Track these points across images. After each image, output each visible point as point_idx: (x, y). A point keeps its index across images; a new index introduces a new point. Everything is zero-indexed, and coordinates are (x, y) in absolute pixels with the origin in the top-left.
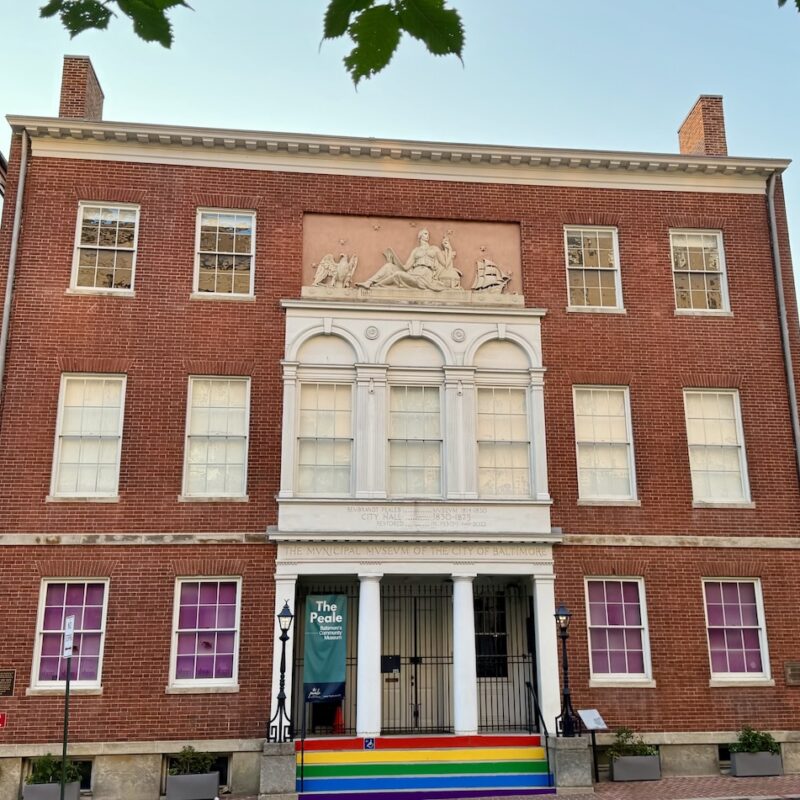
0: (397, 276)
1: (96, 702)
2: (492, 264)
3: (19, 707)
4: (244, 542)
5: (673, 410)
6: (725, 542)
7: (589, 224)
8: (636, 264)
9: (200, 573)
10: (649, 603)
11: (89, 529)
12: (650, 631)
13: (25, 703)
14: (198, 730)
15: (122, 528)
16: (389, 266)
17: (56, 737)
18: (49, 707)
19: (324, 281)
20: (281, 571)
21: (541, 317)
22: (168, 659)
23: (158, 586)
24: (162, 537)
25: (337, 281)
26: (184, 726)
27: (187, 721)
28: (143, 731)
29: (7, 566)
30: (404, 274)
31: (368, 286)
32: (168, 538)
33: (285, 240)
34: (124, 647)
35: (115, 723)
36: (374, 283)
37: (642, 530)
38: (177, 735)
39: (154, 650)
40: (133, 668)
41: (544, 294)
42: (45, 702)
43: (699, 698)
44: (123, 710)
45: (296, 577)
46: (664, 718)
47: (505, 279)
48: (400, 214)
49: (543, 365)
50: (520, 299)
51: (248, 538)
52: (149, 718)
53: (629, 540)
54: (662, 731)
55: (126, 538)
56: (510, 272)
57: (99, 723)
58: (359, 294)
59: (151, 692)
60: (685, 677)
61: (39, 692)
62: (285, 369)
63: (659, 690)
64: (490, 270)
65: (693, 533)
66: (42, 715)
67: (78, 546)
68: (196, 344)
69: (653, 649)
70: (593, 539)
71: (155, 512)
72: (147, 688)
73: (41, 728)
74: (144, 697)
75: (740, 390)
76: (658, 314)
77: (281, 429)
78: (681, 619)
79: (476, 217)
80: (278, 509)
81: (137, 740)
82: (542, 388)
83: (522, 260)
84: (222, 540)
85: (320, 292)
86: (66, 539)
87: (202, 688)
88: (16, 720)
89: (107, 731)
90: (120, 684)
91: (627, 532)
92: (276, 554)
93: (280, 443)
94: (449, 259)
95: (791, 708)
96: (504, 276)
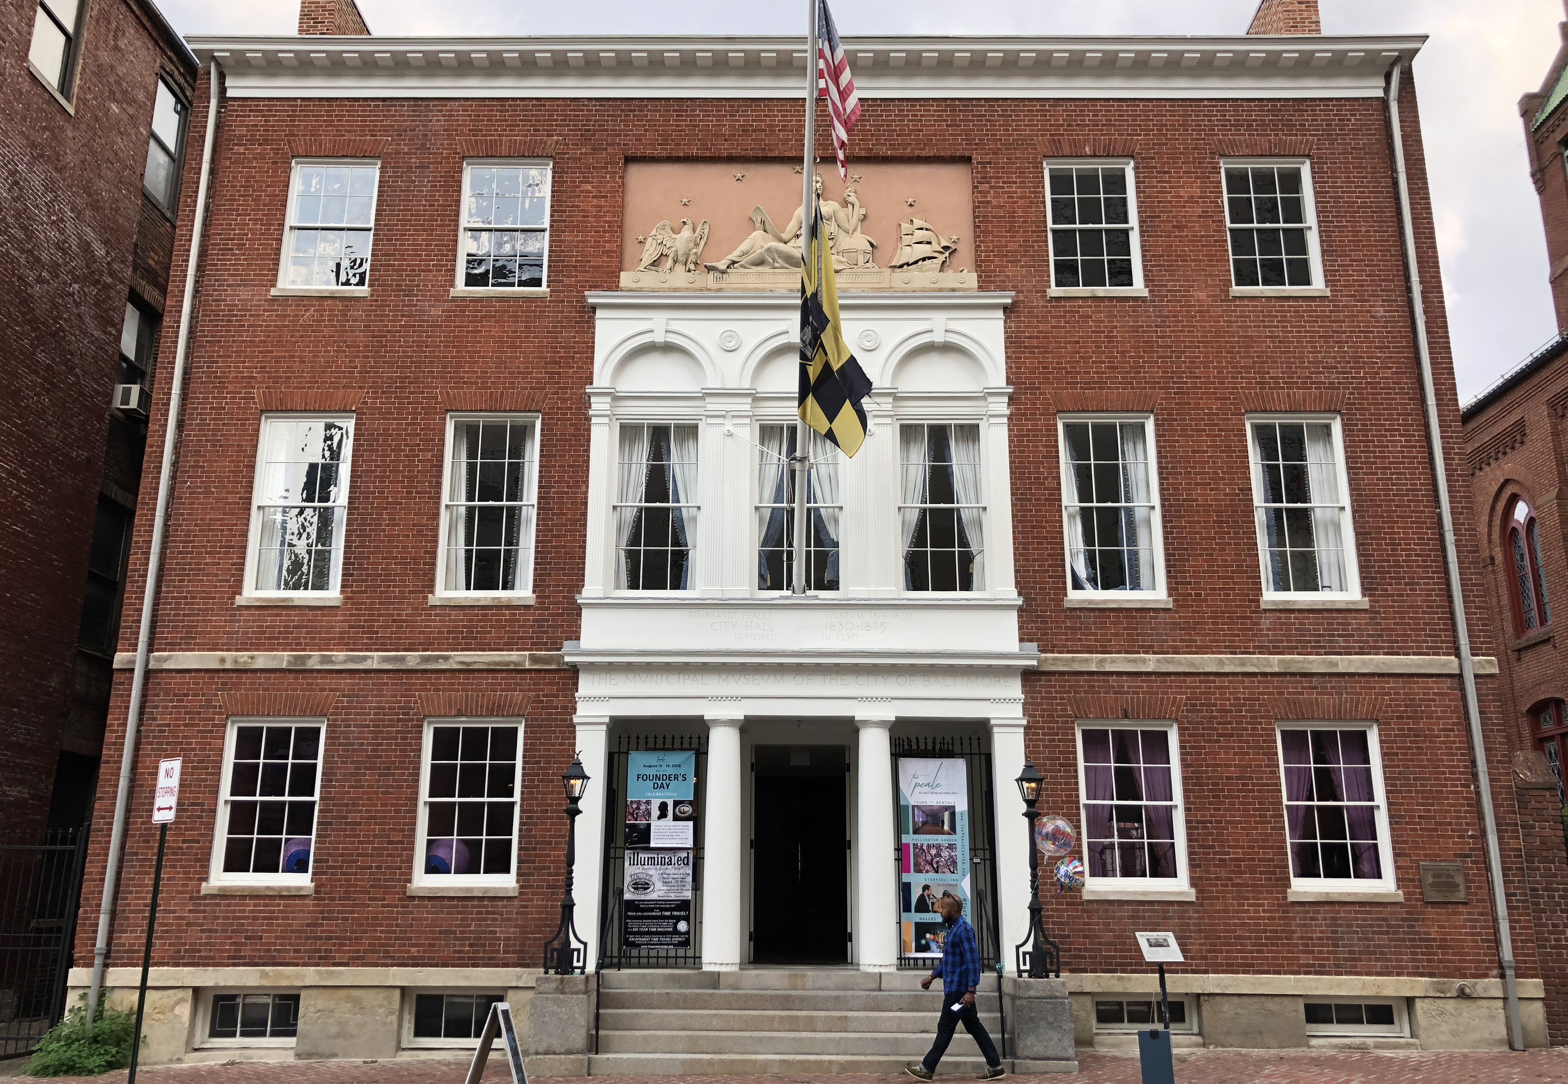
0: (769, 250)
1: (304, 905)
2: (925, 225)
3: (190, 911)
4: (527, 667)
5: (1229, 450)
6: (1316, 663)
7: (1086, 156)
8: (1164, 216)
9: (460, 714)
10: (1185, 764)
11: (298, 646)
12: (1187, 810)
13: (200, 905)
14: (455, 952)
15: (344, 643)
16: (758, 234)
17: (243, 957)
18: (234, 911)
19: (655, 264)
20: (583, 711)
21: (1005, 308)
22: (413, 843)
23: (397, 732)
24: (403, 658)
25: (675, 262)
26: (433, 945)
27: (440, 939)
28: (372, 952)
29: (178, 701)
30: (781, 246)
31: (723, 267)
32: (413, 659)
33: (595, 202)
34: (347, 824)
35: (330, 938)
36: (734, 263)
37: (1176, 647)
38: (423, 958)
39: (391, 830)
40: (358, 855)
41: (1010, 270)
42: (229, 905)
43: (1269, 918)
44: (343, 919)
45: (607, 720)
46: (1208, 951)
47: (946, 248)
48: (776, 153)
49: (1008, 384)
50: (971, 279)
51: (534, 659)
52: (382, 932)
53: (1151, 662)
54: (1206, 972)
55: (352, 659)
56: (954, 237)
57: (307, 938)
58: (710, 279)
59: (385, 893)
60: (1247, 885)
61: (221, 889)
62: (593, 399)
63: (1201, 905)
64: (920, 235)
65: (1262, 650)
66: (223, 925)
67: (281, 670)
68: (459, 365)
69: (1190, 838)
70: (1092, 662)
71: (394, 621)
72: (380, 887)
73: (221, 944)
74: (375, 899)
75: (1342, 415)
76: (1202, 295)
77: (586, 493)
78: (1239, 791)
79: (900, 152)
80: (580, 615)
81: (363, 965)
82: (1005, 420)
83: (975, 217)
84: (496, 663)
85: (649, 279)
86: (263, 660)
87: (461, 889)
88: (186, 931)
89: (319, 951)
90: (340, 880)
91: (1148, 649)
92: (577, 684)
93: (584, 514)
94: (854, 220)
95: (1435, 940)
96: (945, 243)
